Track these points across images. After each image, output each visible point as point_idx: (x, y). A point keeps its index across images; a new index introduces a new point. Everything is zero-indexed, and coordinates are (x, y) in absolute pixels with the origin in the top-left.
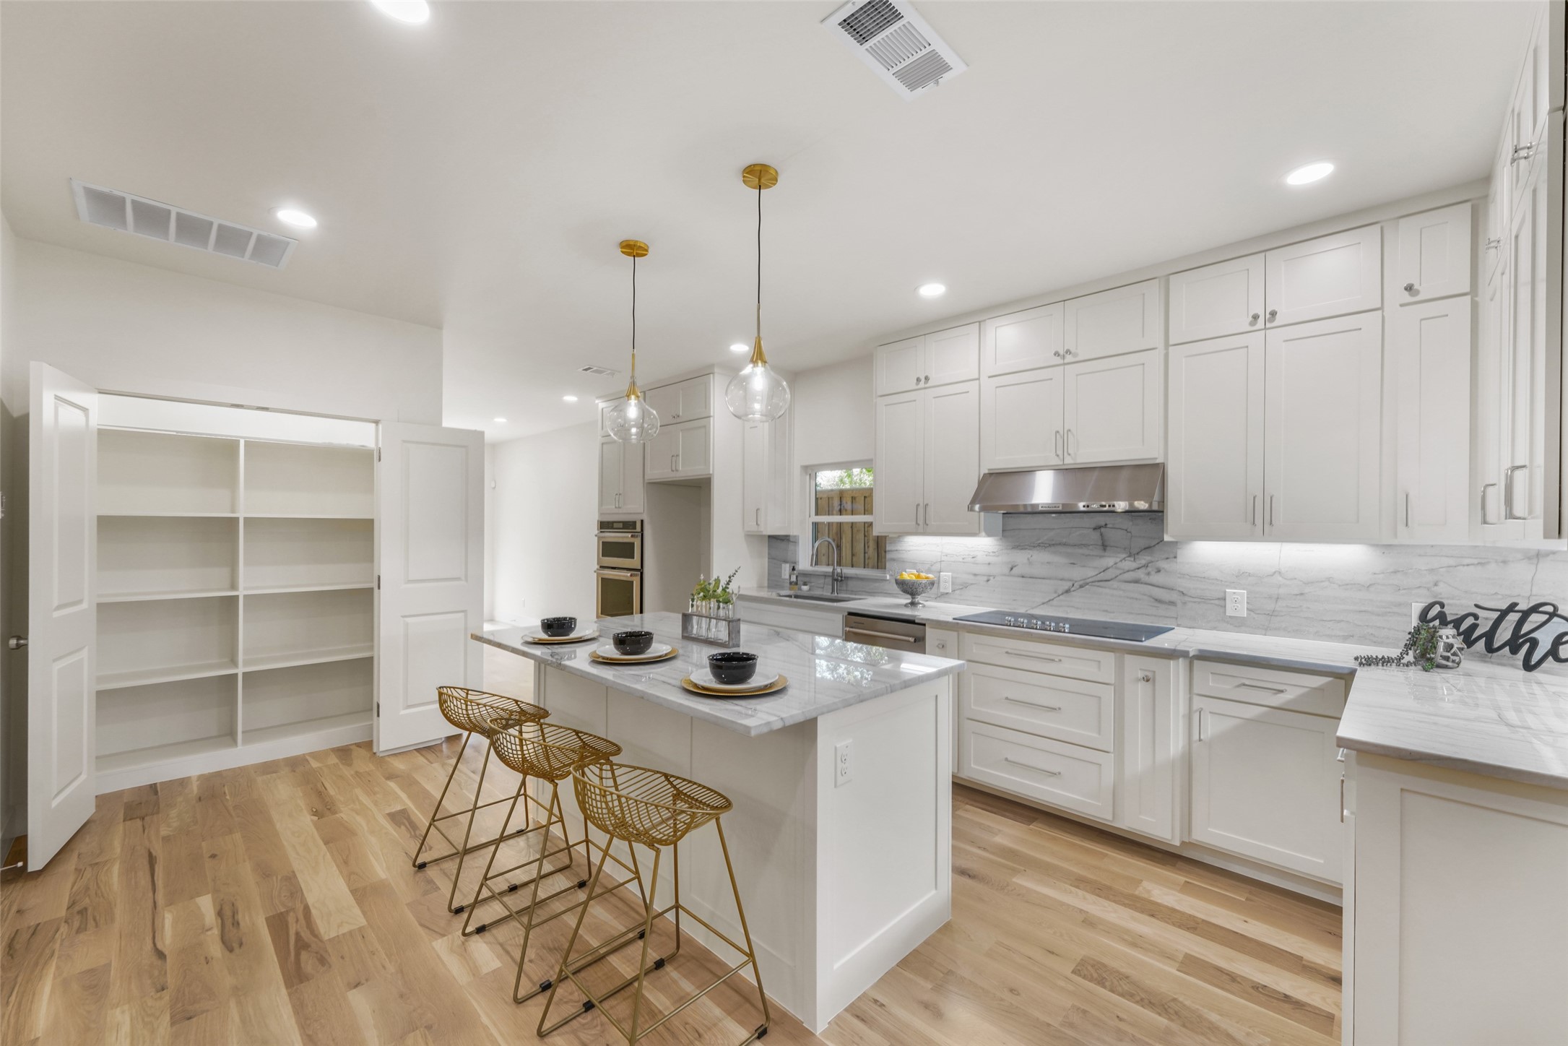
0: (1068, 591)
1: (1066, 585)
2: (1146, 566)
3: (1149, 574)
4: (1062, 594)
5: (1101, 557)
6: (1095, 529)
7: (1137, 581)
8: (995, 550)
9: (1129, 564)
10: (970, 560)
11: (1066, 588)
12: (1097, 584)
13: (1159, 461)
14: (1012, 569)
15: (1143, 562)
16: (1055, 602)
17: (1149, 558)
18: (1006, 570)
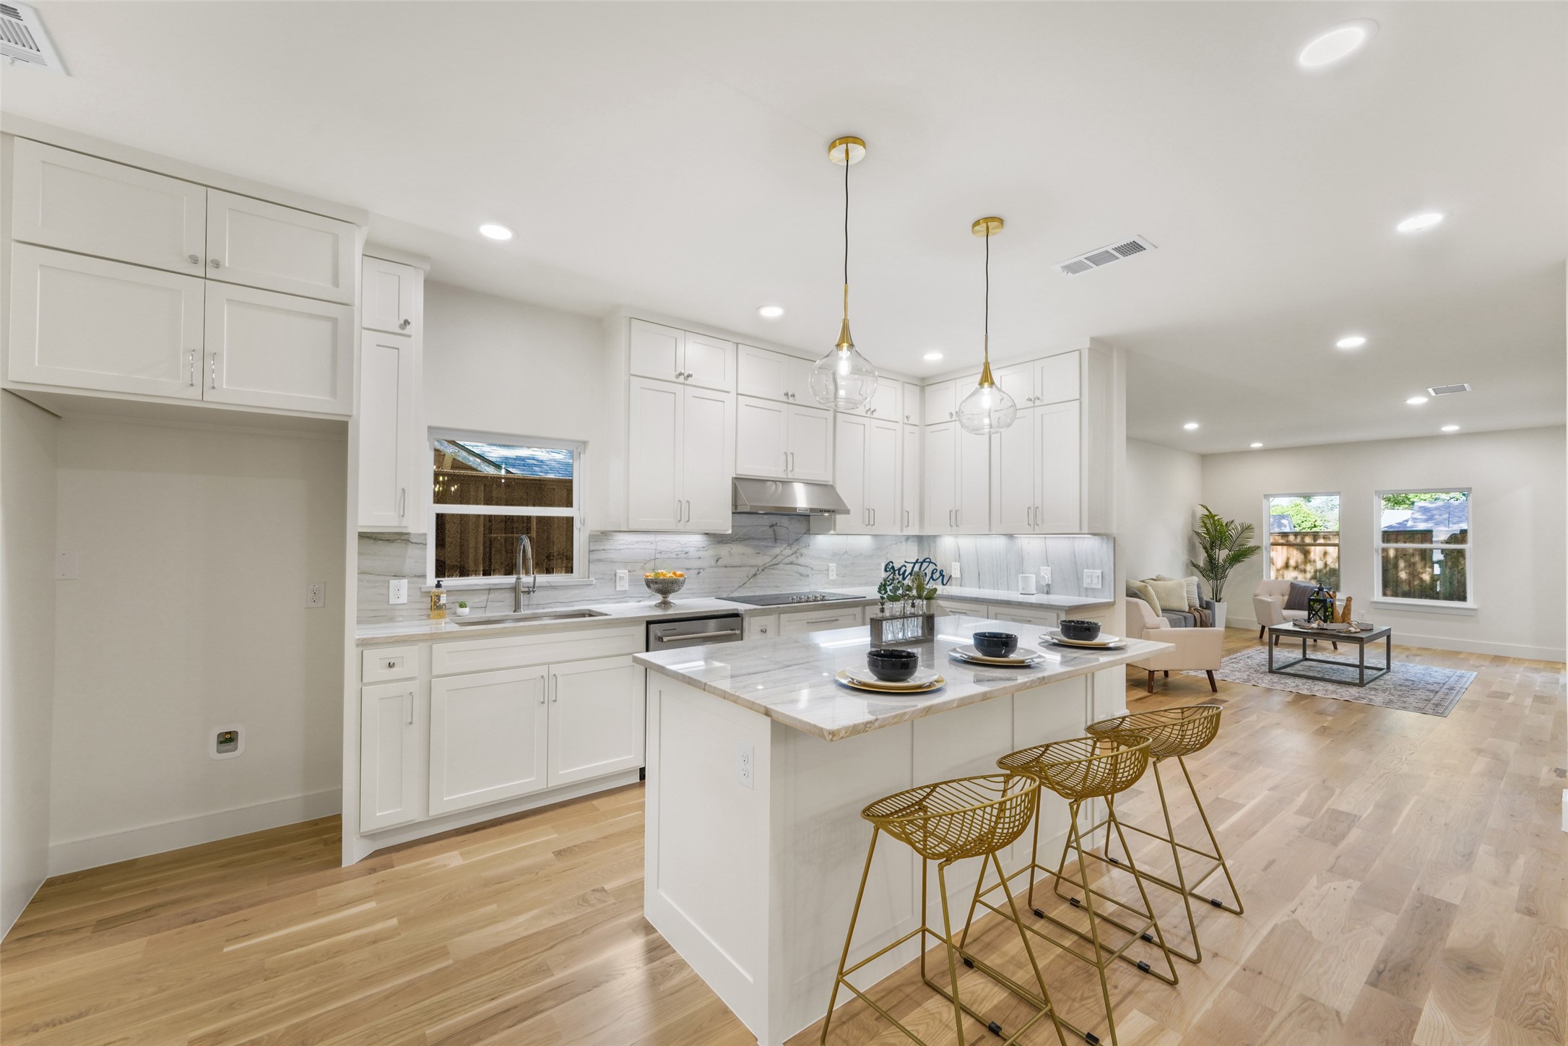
0: (755, 575)
1: (753, 571)
2: (796, 552)
3: (797, 557)
4: (752, 577)
5: (774, 547)
6: (770, 527)
7: (791, 563)
8: (705, 546)
9: (788, 552)
10: (683, 555)
11: (754, 572)
12: (772, 567)
13: (831, 483)
14: (717, 561)
15: (795, 550)
16: (747, 585)
17: (797, 547)
18: (713, 563)
